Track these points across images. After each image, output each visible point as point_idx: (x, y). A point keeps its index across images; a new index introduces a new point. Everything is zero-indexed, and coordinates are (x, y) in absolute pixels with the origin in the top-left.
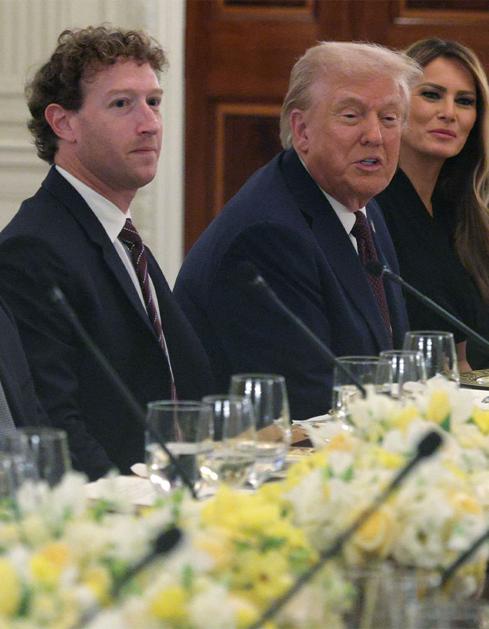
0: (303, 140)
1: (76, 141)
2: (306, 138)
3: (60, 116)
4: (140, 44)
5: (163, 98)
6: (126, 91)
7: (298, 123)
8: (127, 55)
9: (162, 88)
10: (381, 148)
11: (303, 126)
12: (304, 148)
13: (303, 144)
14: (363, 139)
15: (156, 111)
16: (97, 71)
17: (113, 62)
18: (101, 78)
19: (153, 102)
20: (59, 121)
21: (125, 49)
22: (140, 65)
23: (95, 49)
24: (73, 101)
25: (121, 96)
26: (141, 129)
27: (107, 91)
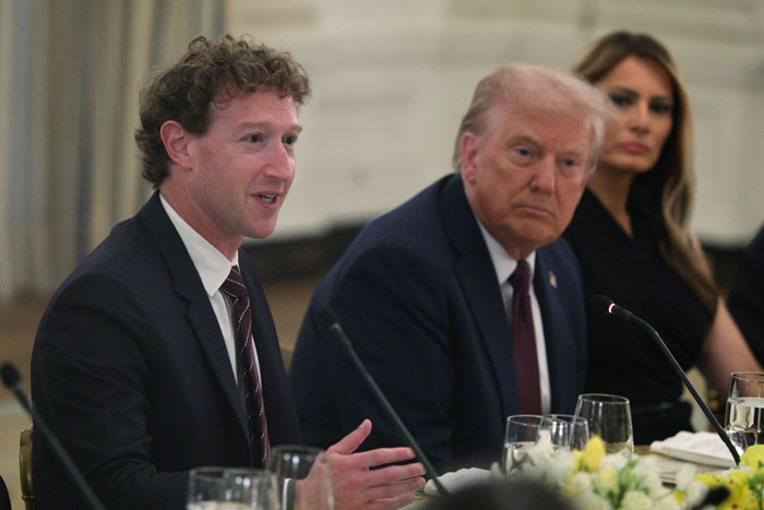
0: (471, 168)
1: (191, 169)
2: (475, 167)
3: (177, 137)
4: (287, 74)
5: (301, 137)
6: (261, 125)
7: (469, 148)
8: (270, 84)
9: (301, 125)
10: (553, 198)
11: (474, 153)
12: (472, 178)
13: (471, 173)
14: (533, 184)
15: (290, 152)
16: (232, 97)
17: (253, 90)
18: (235, 105)
19: (289, 139)
20: (174, 142)
21: (270, 77)
22: (282, 97)
23: (234, 71)
24: (198, 124)
25: (256, 131)
26: (271, 172)
27: (241, 122)
